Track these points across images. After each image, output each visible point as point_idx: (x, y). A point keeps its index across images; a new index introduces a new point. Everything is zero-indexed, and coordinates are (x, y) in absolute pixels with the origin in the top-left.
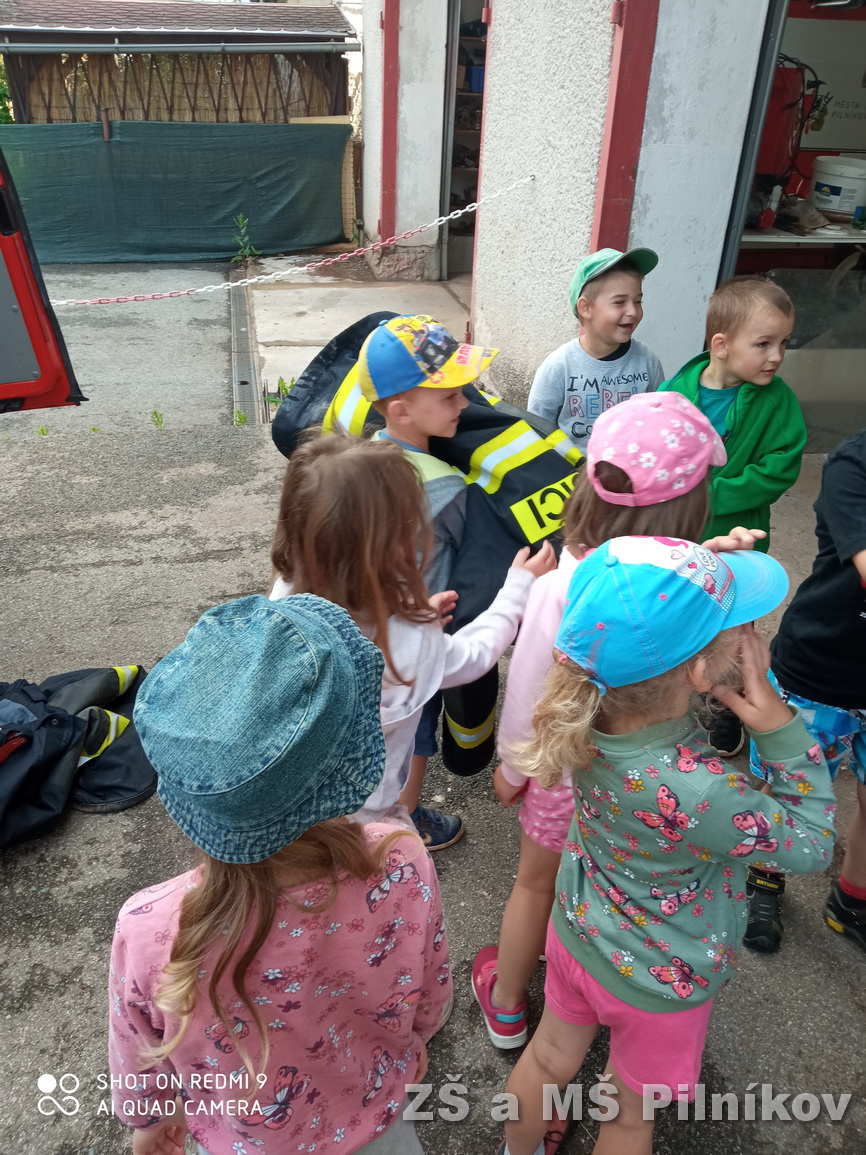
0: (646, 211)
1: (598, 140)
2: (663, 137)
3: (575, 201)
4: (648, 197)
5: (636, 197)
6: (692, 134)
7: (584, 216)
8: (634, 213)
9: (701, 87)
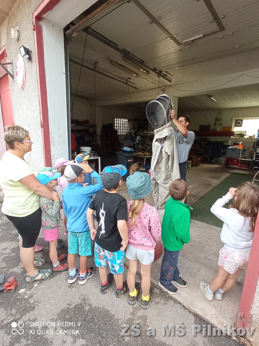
0: (54, 158)
1: (42, 146)
2: (54, 145)
3: (40, 157)
4: (53, 155)
5: (51, 155)
6: (59, 144)
7: (42, 160)
8: (52, 158)
9: (59, 137)
